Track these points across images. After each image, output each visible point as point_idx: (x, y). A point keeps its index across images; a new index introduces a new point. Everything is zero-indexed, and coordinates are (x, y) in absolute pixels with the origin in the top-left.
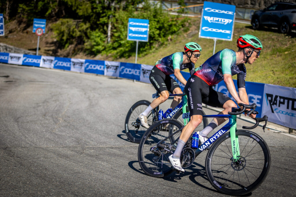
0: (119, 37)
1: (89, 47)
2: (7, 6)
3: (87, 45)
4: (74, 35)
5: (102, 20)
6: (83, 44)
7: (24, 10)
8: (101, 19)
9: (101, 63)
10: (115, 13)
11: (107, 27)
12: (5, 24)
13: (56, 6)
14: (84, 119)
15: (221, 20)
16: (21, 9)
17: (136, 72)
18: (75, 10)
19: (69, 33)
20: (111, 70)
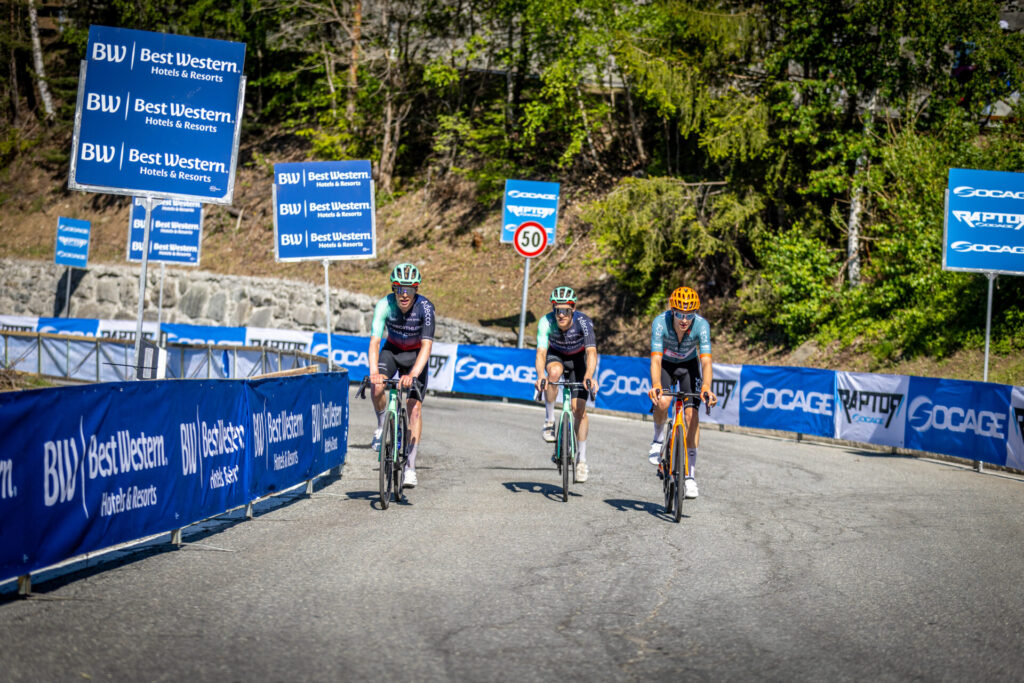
0: (901, 256)
1: (758, 307)
2: (387, 127)
3: (750, 296)
4: (689, 250)
5: (821, 179)
6: (732, 294)
7: (459, 141)
8: (814, 174)
9: (817, 379)
10: (878, 144)
11: (846, 212)
12: (377, 209)
13: (604, 119)
14: (749, 645)
16: (449, 137)
17: (987, 420)
18: (694, 136)
19: (668, 241)
20: (866, 411)
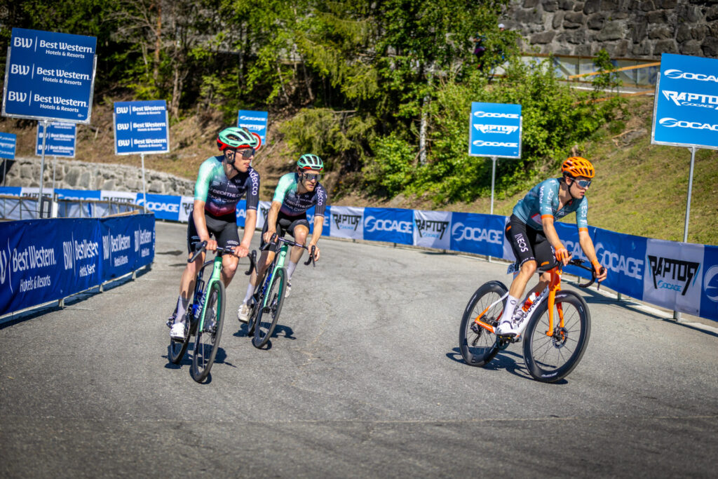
0: (447, 149)
1: (373, 177)
2: (175, 82)
3: (369, 171)
4: (336, 147)
5: (404, 109)
6: (359, 170)
7: (214, 89)
8: (401, 106)
9: (404, 215)
10: (435, 90)
11: (418, 125)
12: (170, 127)
13: (290, 78)
14: (367, 355)
15: (707, 99)
16: (209, 88)
17: (493, 234)
18: (338, 87)
19: (325, 142)
20: (430, 231)
